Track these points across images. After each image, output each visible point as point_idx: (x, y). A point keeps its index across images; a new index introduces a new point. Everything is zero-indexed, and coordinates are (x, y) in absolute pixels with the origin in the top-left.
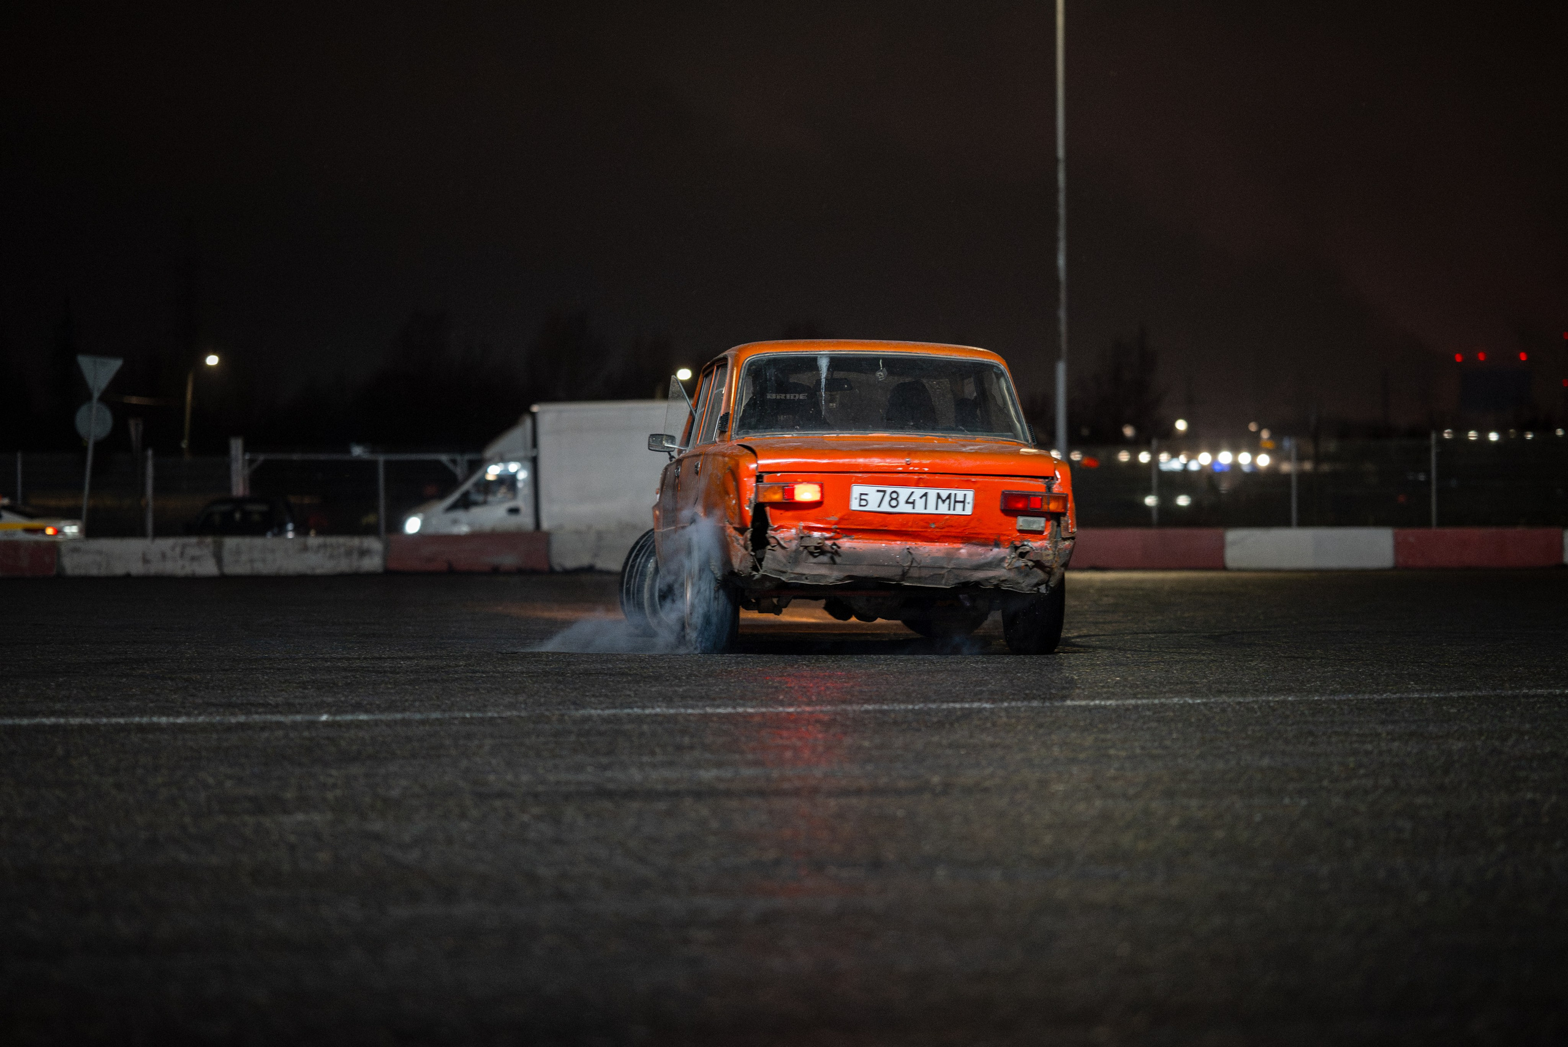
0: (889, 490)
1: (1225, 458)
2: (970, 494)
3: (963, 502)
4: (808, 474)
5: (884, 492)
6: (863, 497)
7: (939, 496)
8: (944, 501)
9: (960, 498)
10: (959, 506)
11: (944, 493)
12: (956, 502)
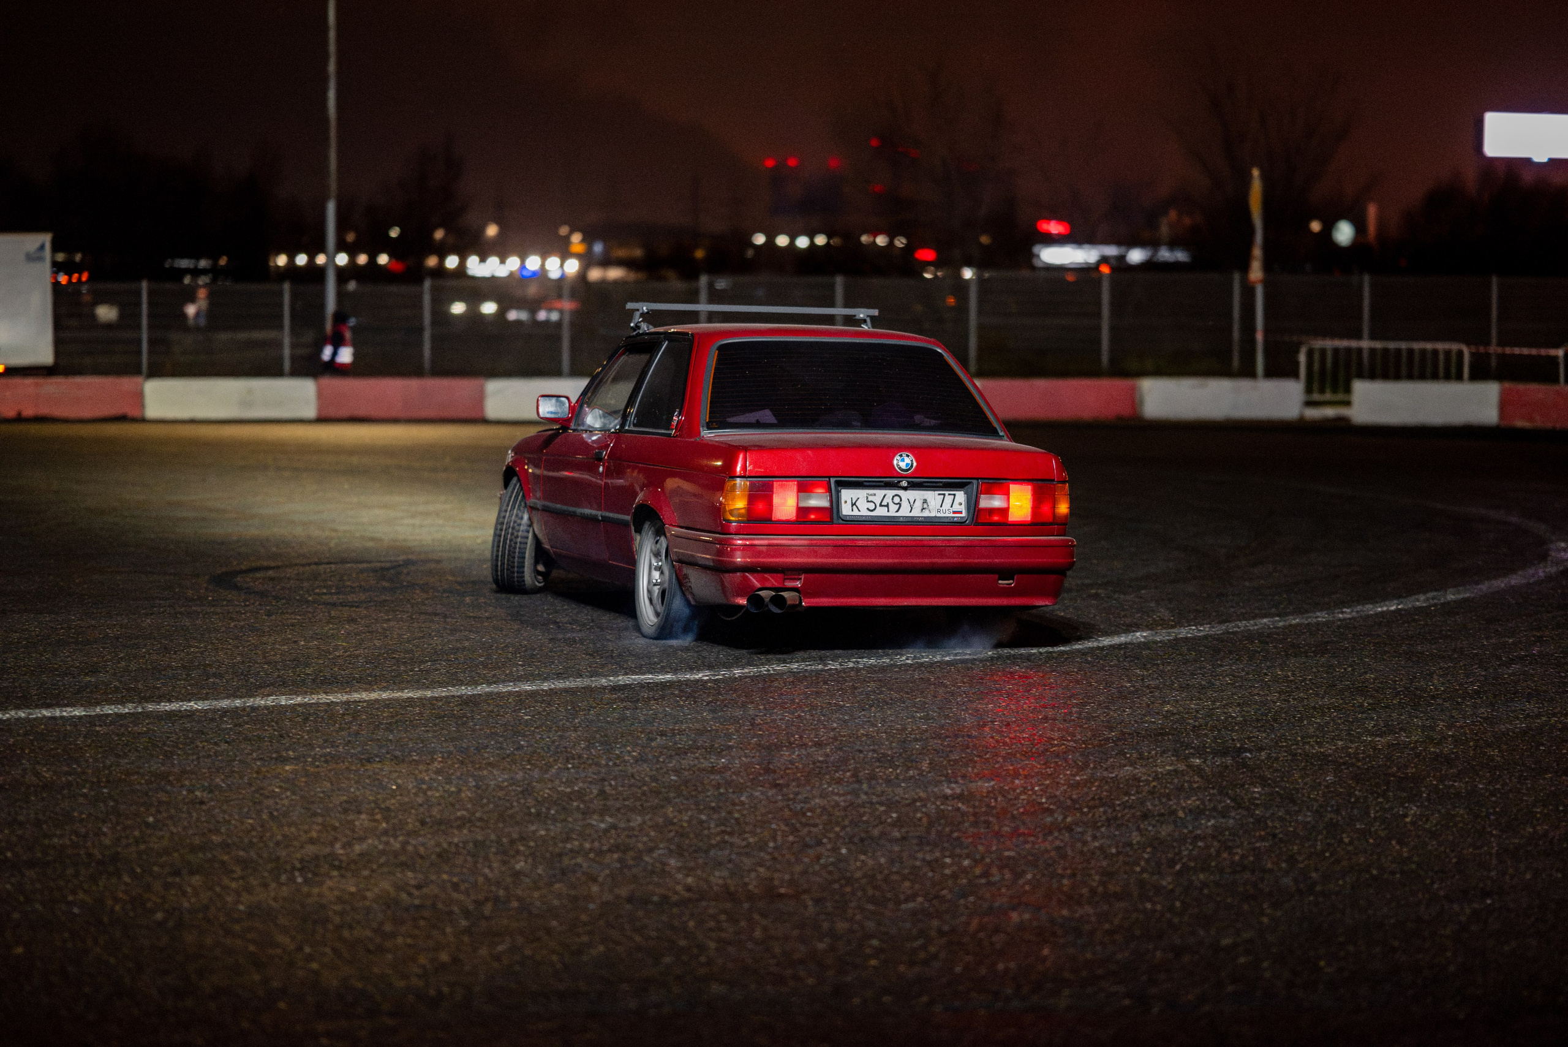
1: (533, 263)
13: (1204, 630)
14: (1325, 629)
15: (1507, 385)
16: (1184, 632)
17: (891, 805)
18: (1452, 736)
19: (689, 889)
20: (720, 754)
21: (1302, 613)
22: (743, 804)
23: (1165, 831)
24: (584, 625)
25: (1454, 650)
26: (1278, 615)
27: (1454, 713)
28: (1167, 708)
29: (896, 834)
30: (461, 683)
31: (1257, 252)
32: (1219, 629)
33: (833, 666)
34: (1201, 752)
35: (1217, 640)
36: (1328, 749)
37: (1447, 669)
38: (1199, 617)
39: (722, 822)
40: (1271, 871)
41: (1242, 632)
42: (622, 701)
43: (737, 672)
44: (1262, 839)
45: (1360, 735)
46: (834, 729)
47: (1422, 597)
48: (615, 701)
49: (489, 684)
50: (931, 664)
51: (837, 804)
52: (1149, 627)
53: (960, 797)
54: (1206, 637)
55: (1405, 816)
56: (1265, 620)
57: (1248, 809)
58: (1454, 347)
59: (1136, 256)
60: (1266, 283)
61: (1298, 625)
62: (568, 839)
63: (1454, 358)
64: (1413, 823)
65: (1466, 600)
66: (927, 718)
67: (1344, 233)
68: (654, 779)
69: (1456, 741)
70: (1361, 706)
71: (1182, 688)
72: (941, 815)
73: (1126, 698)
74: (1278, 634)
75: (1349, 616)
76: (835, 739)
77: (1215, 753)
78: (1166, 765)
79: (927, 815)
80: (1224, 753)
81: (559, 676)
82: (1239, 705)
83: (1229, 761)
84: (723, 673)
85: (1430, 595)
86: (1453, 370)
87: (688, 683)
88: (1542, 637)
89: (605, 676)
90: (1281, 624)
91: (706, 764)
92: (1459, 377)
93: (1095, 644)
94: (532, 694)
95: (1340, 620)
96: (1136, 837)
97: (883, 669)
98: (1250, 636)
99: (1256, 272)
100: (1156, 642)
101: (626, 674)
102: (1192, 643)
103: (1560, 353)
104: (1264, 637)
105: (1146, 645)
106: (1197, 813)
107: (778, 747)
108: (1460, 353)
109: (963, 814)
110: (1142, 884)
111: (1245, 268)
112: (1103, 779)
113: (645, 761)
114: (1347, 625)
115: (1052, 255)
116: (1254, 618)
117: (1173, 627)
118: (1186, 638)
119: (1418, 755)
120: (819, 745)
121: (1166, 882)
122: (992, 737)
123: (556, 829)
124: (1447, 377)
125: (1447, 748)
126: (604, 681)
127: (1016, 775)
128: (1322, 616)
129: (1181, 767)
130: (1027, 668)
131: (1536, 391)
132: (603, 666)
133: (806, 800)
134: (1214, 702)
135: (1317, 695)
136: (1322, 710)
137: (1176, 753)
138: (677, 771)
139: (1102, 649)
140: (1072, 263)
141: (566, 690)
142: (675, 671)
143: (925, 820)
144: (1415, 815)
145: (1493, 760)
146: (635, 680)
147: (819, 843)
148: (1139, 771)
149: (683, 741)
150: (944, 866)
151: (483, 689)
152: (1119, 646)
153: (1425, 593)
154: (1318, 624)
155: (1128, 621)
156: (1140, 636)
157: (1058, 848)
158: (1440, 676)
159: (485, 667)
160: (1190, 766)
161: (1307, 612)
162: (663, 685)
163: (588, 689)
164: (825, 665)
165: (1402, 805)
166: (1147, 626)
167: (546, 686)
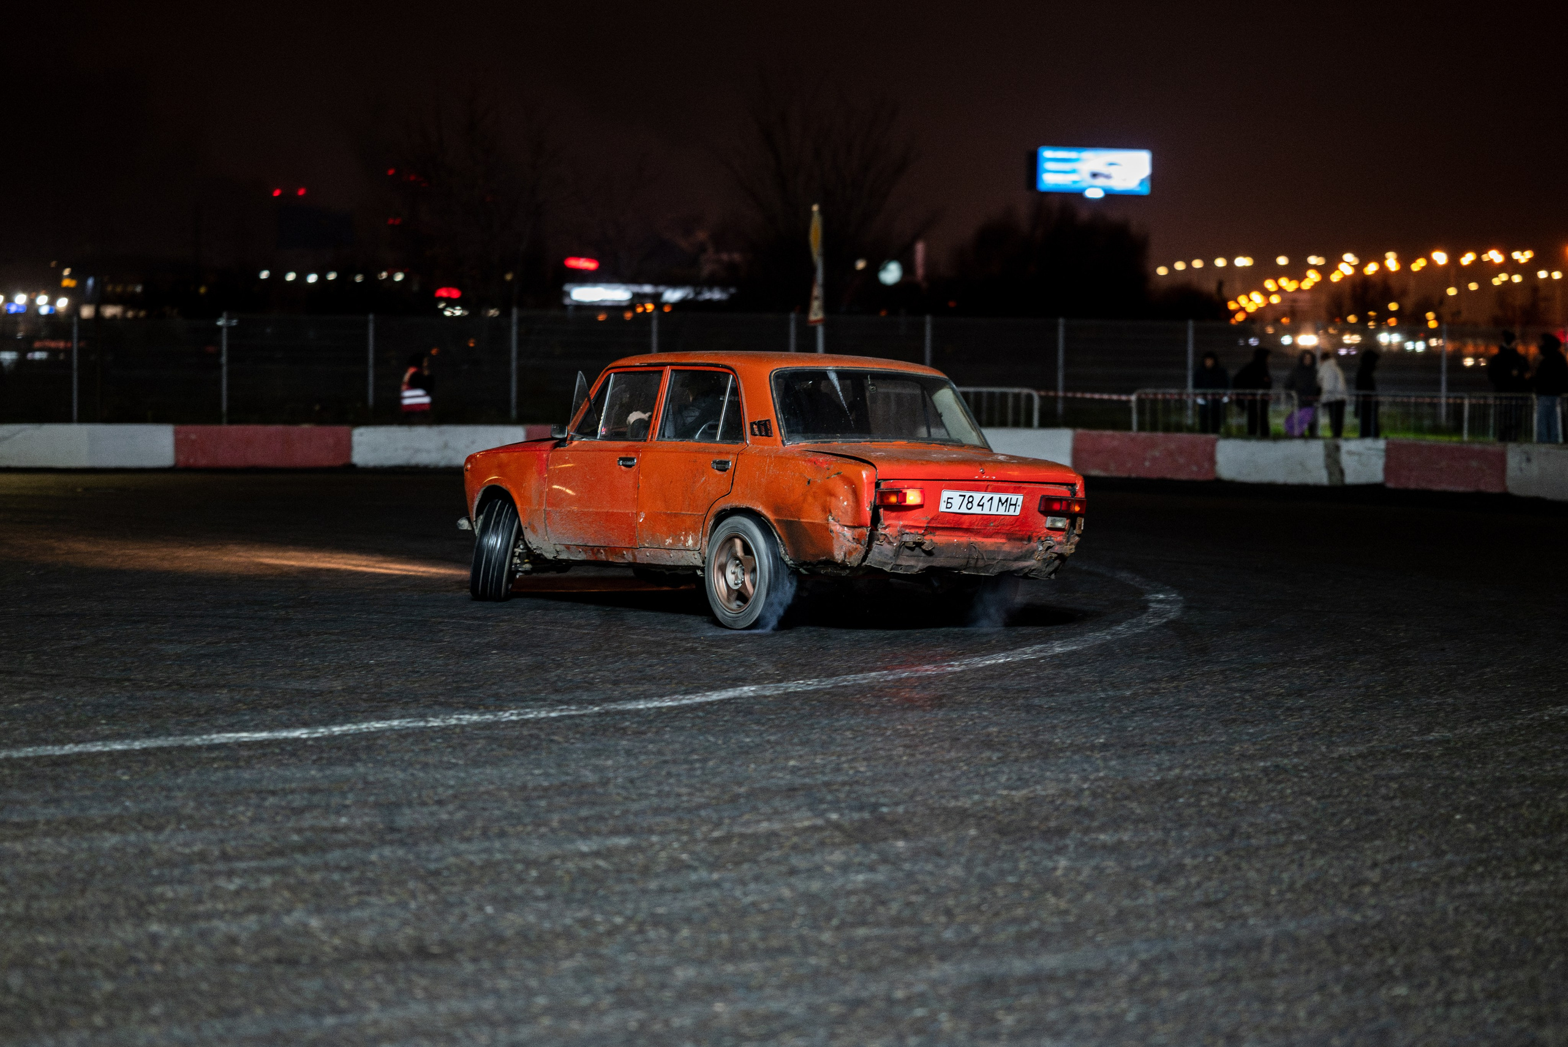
0: (968, 494)
2: (1021, 498)
3: (1015, 505)
4: (913, 481)
5: (964, 496)
6: (950, 501)
7: (1000, 500)
8: (1003, 504)
9: (1013, 502)
10: (1012, 508)
11: (1004, 497)
12: (1011, 505)
13: (812, 684)
14: (937, 682)
15: (1080, 431)
16: (793, 686)
17: (529, 863)
18: (1088, 789)
19: (336, 949)
20: (338, 813)
21: (910, 667)
22: (372, 863)
23: (815, 886)
24: (161, 682)
25: (1073, 703)
26: (885, 669)
27: (1086, 766)
28: (792, 763)
29: (540, 892)
30: (46, 742)
31: (817, 291)
32: (827, 684)
33: (435, 723)
34: (835, 806)
35: (828, 693)
36: (965, 803)
37: (1070, 721)
38: (806, 670)
39: (358, 882)
40: (930, 925)
41: (853, 686)
42: (222, 759)
43: (337, 730)
44: (917, 893)
45: (994, 789)
46: (452, 787)
47: (1029, 650)
48: (214, 760)
49: (77, 743)
50: (538, 721)
51: (472, 863)
52: (756, 681)
53: (597, 854)
54: (816, 691)
55: (1055, 869)
56: (873, 674)
57: (894, 864)
58: (1025, 391)
59: (673, 295)
60: (827, 323)
61: (908, 678)
62: (200, 901)
63: (1023, 403)
64: (1065, 875)
65: (1073, 653)
66: (547, 775)
67: (891, 274)
68: (275, 838)
69: (1094, 795)
70: (990, 759)
71: (802, 743)
72: (583, 872)
73: (747, 753)
74: (890, 688)
75: (958, 669)
76: (455, 796)
77: (852, 809)
78: (804, 820)
79: (568, 872)
80: (861, 808)
81: (148, 734)
82: (864, 759)
83: (866, 815)
84: (322, 731)
85: (1037, 647)
86: (1023, 418)
87: (286, 740)
88: (1158, 689)
89: (199, 735)
90: (891, 677)
91: (325, 824)
92: (1029, 424)
93: (703, 699)
94: (124, 753)
95: (950, 673)
96: (786, 893)
97: (488, 726)
98: (862, 690)
99: (816, 314)
100: (765, 697)
101: (218, 732)
102: (805, 696)
103: (1133, 398)
104: (876, 690)
105: (757, 699)
106: (845, 868)
107: (398, 805)
108: (1030, 398)
109: (606, 871)
110: (801, 938)
111: (806, 309)
112: (742, 836)
113: (262, 820)
114: (959, 677)
115: (582, 294)
116: (861, 671)
117: (780, 681)
118: (796, 692)
119: (1057, 809)
120: (440, 803)
121: (826, 937)
122: (618, 794)
123: (183, 890)
124: (1016, 424)
125: (1086, 801)
126: (197, 740)
127: (651, 831)
128: (930, 670)
129: (819, 822)
130: (638, 723)
131: (1109, 438)
132: (192, 724)
133: (439, 860)
134: (839, 756)
135: (942, 748)
136: (952, 764)
137: (811, 807)
138: (299, 831)
139: (711, 703)
140: (602, 301)
141: (161, 749)
142: (271, 729)
143: (567, 879)
144: (1066, 868)
145: (1133, 813)
146: (229, 738)
147: (462, 903)
148: (777, 826)
149: (298, 801)
150: (596, 923)
151: (69, 749)
152: (727, 702)
153: (1031, 646)
154: (929, 677)
155: (732, 674)
156: (748, 690)
157: (710, 905)
158: (1065, 729)
159: (67, 725)
160: (828, 821)
161: (913, 665)
162: (261, 744)
163: (181, 748)
164: (427, 722)
165: (1050, 858)
166: (753, 680)
167: (137, 745)
